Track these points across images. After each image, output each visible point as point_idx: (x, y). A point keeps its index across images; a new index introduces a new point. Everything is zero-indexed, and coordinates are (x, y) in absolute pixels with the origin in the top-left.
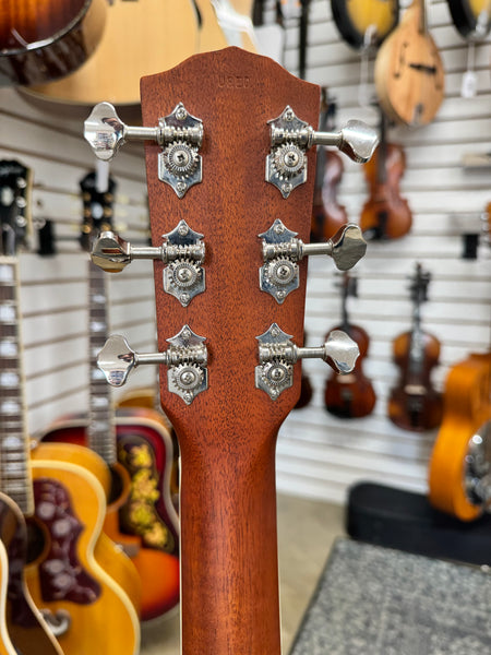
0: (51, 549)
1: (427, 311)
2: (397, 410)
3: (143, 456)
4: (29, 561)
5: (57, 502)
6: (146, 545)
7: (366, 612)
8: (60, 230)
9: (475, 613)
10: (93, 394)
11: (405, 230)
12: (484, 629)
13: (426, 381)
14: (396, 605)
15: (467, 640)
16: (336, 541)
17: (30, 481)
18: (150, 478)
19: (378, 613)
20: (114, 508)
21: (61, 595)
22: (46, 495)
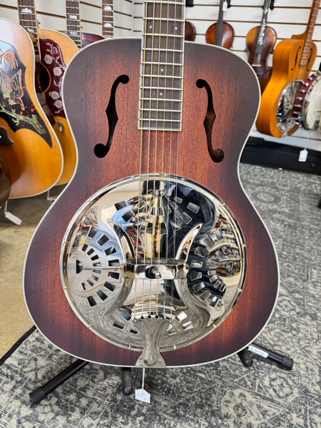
0: (52, 83)
10: (68, 10)
13: (264, 62)
17: (38, 38)
21: (58, 112)
22: (48, 50)
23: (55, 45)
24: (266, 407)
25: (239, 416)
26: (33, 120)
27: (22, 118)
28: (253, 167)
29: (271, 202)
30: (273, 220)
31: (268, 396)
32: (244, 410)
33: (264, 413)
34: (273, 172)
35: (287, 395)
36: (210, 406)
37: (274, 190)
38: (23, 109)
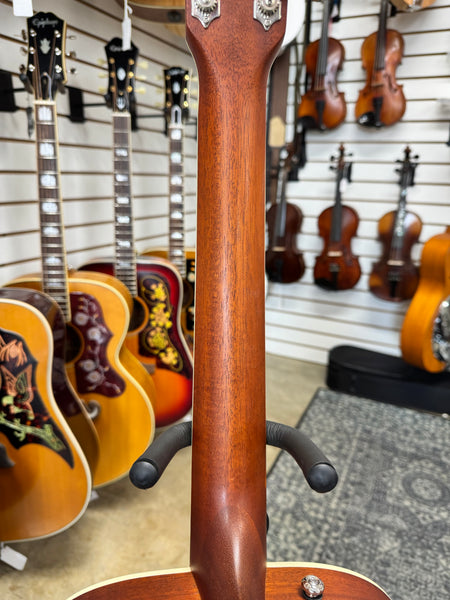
0: (85, 350)
1: (412, 194)
2: (377, 282)
3: (159, 292)
4: (68, 361)
5: (91, 313)
6: (161, 365)
7: (339, 439)
8: (87, 98)
9: (432, 445)
10: (117, 236)
11: (398, 118)
12: (439, 456)
13: (406, 256)
14: (364, 436)
15: (423, 463)
16: (319, 390)
17: (68, 293)
18: (165, 310)
19: (350, 441)
20: (135, 333)
21: (93, 388)
22: (81, 307)
23: (93, 300)
26: (46, 433)
27: (29, 430)
28: (401, 411)
29: (435, 503)
30: (443, 552)
34: (433, 422)
37: (439, 469)
38: (32, 417)
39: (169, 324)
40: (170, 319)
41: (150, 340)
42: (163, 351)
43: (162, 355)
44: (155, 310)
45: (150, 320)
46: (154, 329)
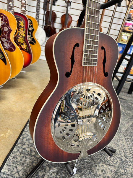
3: (22, 24)
5: (5, 21)
6: (21, 49)
23: (5, 17)
24: (111, 169)
25: (104, 174)
31: (111, 164)
32: (105, 171)
33: (111, 171)
35: (116, 163)
36: (93, 172)
39: (24, 35)
40: (25, 34)
41: (18, 40)
42: (22, 44)
43: (22, 45)
44: (20, 30)
45: (18, 33)
46: (19, 36)
